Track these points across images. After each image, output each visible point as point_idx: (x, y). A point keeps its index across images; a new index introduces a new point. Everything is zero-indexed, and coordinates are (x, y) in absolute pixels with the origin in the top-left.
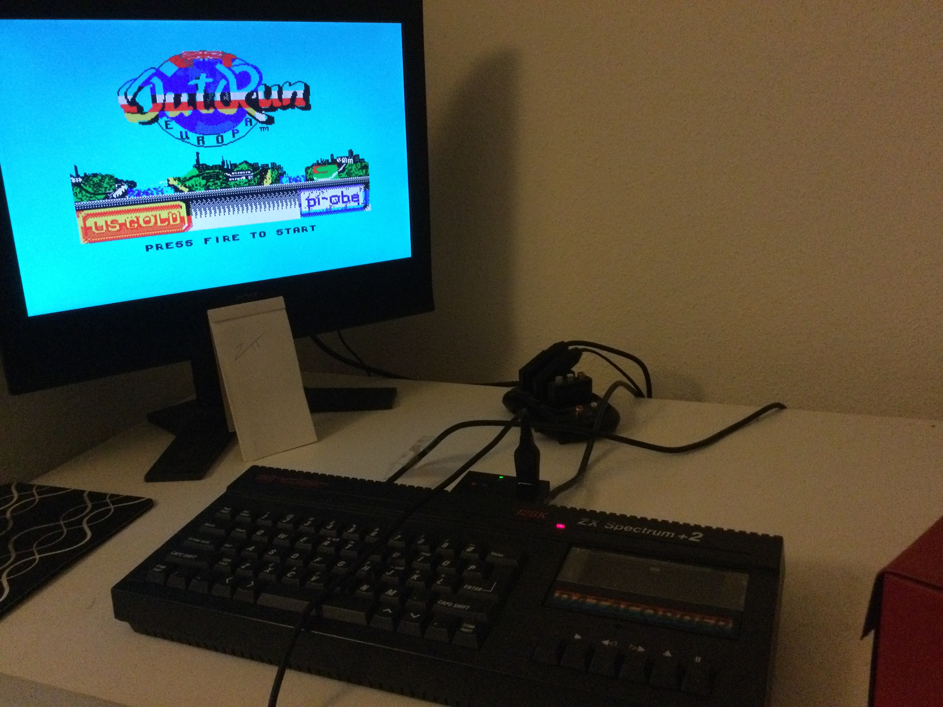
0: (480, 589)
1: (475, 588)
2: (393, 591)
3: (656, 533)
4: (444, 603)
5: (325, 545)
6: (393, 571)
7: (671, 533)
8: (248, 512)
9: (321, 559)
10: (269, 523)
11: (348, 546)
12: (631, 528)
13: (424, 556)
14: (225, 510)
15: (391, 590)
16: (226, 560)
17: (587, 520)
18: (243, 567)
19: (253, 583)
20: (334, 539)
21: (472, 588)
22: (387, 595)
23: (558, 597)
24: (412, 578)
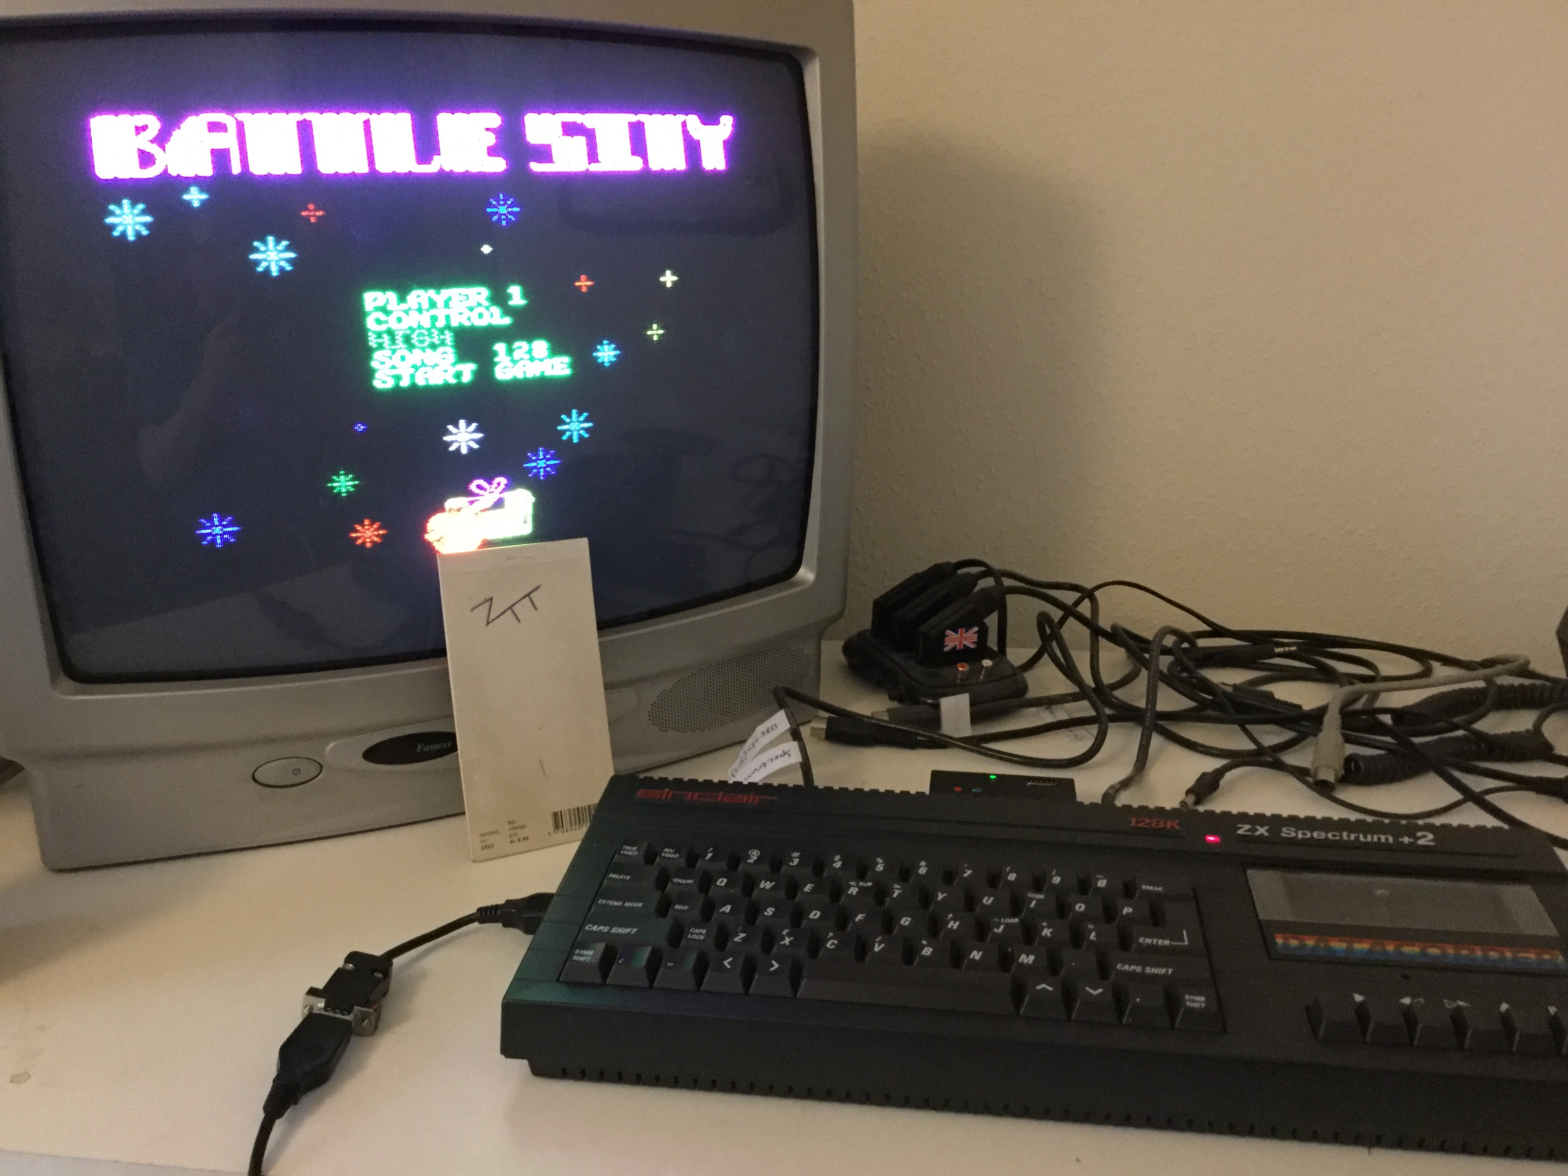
0: (1167, 942)
1: (1157, 942)
2: (1027, 957)
3: (1365, 837)
4: (1127, 967)
5: (854, 893)
6: (1002, 927)
7: (1388, 836)
8: (672, 851)
9: (864, 915)
10: (722, 865)
11: (894, 893)
12: (1323, 835)
13: (1035, 899)
14: (627, 850)
15: (1023, 956)
16: (697, 931)
17: (1248, 827)
18: (737, 939)
19: (776, 966)
20: (861, 884)
21: (1153, 942)
22: (1022, 964)
23: (1283, 944)
24: (1043, 934)
